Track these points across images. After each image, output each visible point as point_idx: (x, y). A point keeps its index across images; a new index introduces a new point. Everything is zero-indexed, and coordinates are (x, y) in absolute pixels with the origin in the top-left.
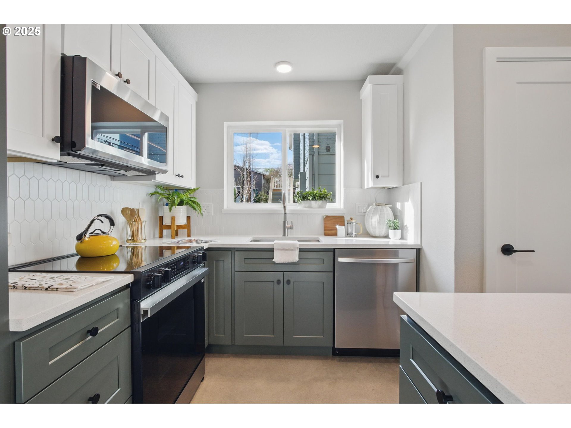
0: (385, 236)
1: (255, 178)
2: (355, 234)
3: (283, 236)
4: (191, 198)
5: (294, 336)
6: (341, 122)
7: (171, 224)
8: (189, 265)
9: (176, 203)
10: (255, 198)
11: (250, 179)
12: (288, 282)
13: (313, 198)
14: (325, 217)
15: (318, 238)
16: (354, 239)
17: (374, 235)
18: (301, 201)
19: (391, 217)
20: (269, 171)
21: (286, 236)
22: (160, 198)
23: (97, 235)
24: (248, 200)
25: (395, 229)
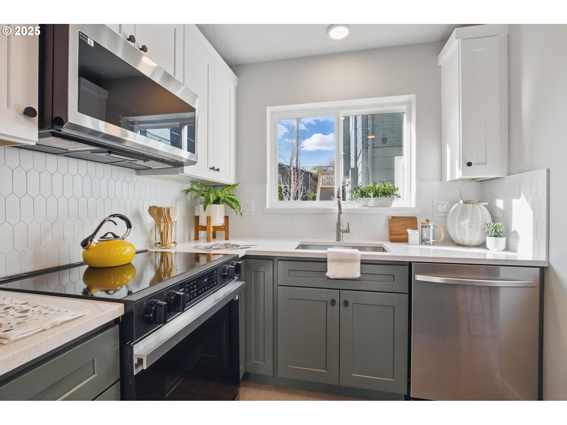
0: (478, 244)
1: (303, 174)
2: (433, 241)
3: (337, 241)
4: (229, 195)
5: (353, 375)
6: (412, 97)
7: (206, 225)
8: (217, 281)
9: (211, 201)
10: (302, 196)
11: (298, 176)
12: (346, 303)
13: (374, 194)
14: (390, 218)
15: (382, 244)
16: (432, 248)
17: (461, 243)
18: (359, 198)
19: (489, 220)
20: (316, 169)
21: (340, 241)
22: (194, 195)
23: (109, 239)
24: (296, 198)
25: (495, 236)
